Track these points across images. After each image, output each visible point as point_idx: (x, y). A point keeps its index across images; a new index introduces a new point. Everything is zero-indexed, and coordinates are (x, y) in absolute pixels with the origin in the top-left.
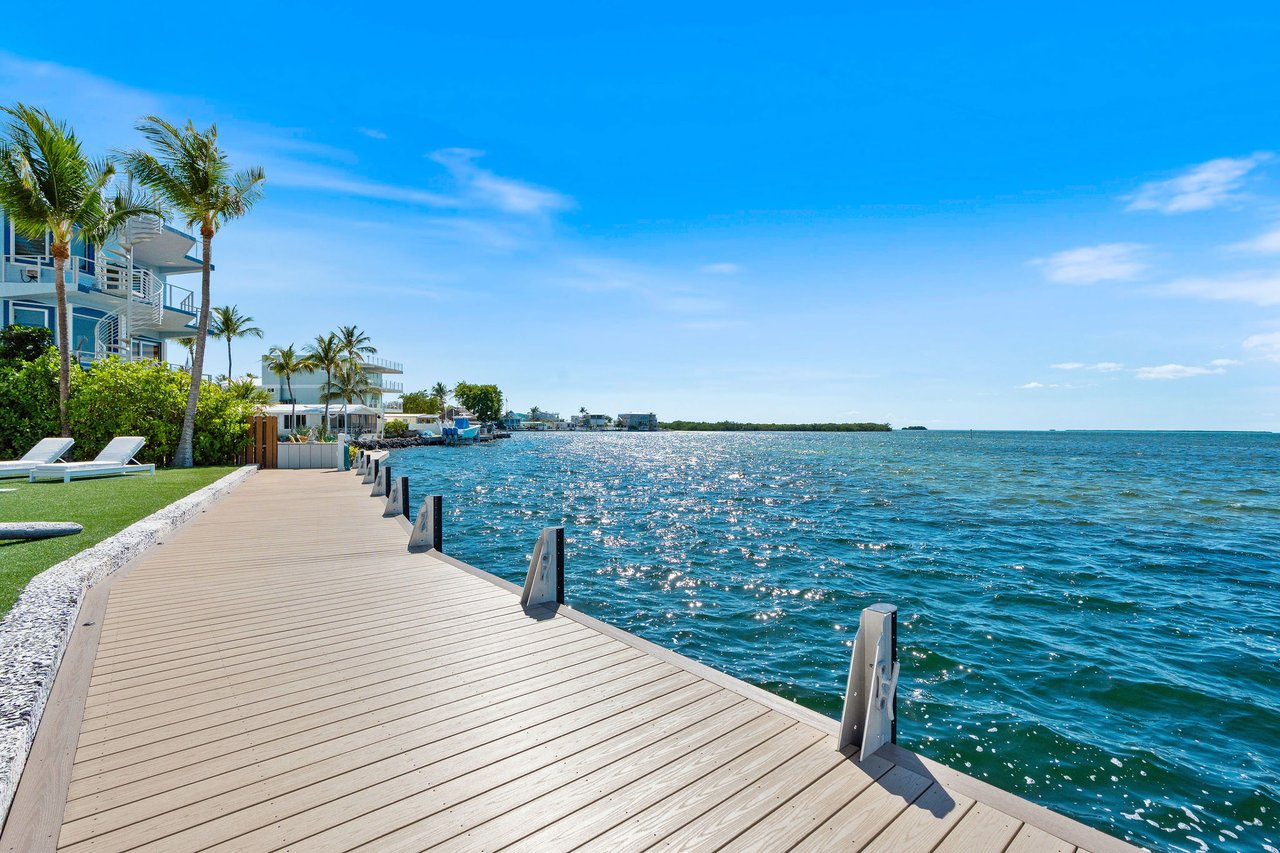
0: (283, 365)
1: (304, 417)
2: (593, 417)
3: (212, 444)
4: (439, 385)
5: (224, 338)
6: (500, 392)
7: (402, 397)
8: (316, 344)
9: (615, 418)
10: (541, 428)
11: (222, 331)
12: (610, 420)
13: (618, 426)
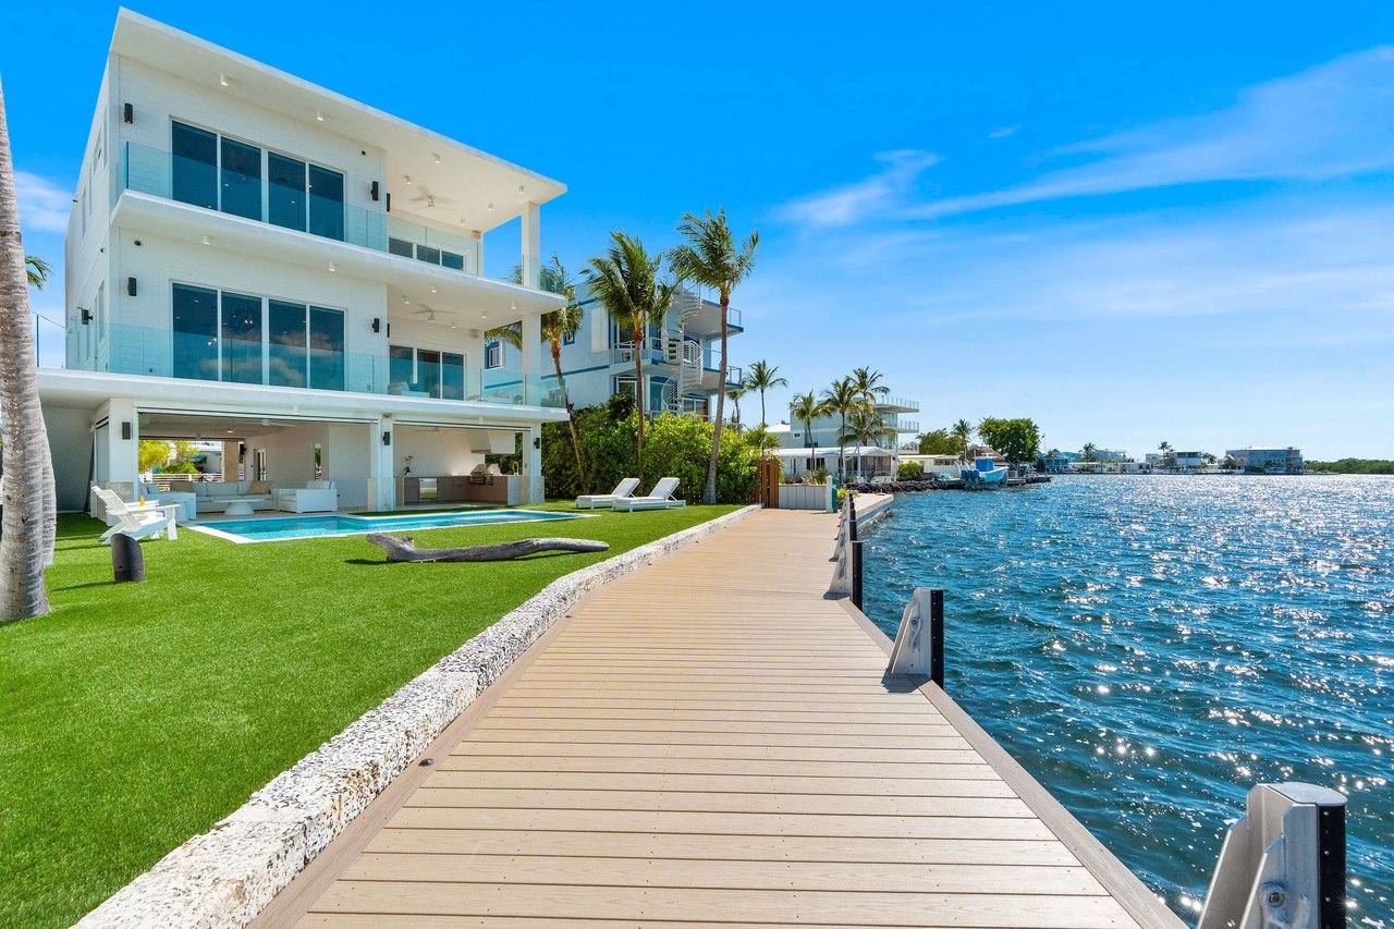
0: (804, 411)
1: (823, 459)
2: (1181, 455)
3: (729, 484)
4: (962, 422)
5: (759, 390)
6: (1035, 427)
7: (919, 437)
8: (832, 389)
9: (1221, 456)
10: (1098, 470)
11: (757, 384)
12: (1212, 459)
13: (1225, 467)
